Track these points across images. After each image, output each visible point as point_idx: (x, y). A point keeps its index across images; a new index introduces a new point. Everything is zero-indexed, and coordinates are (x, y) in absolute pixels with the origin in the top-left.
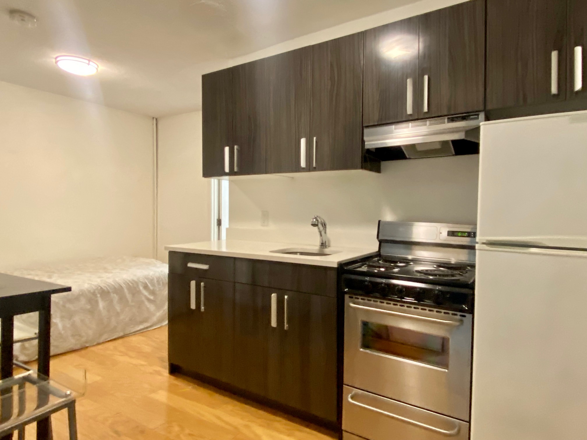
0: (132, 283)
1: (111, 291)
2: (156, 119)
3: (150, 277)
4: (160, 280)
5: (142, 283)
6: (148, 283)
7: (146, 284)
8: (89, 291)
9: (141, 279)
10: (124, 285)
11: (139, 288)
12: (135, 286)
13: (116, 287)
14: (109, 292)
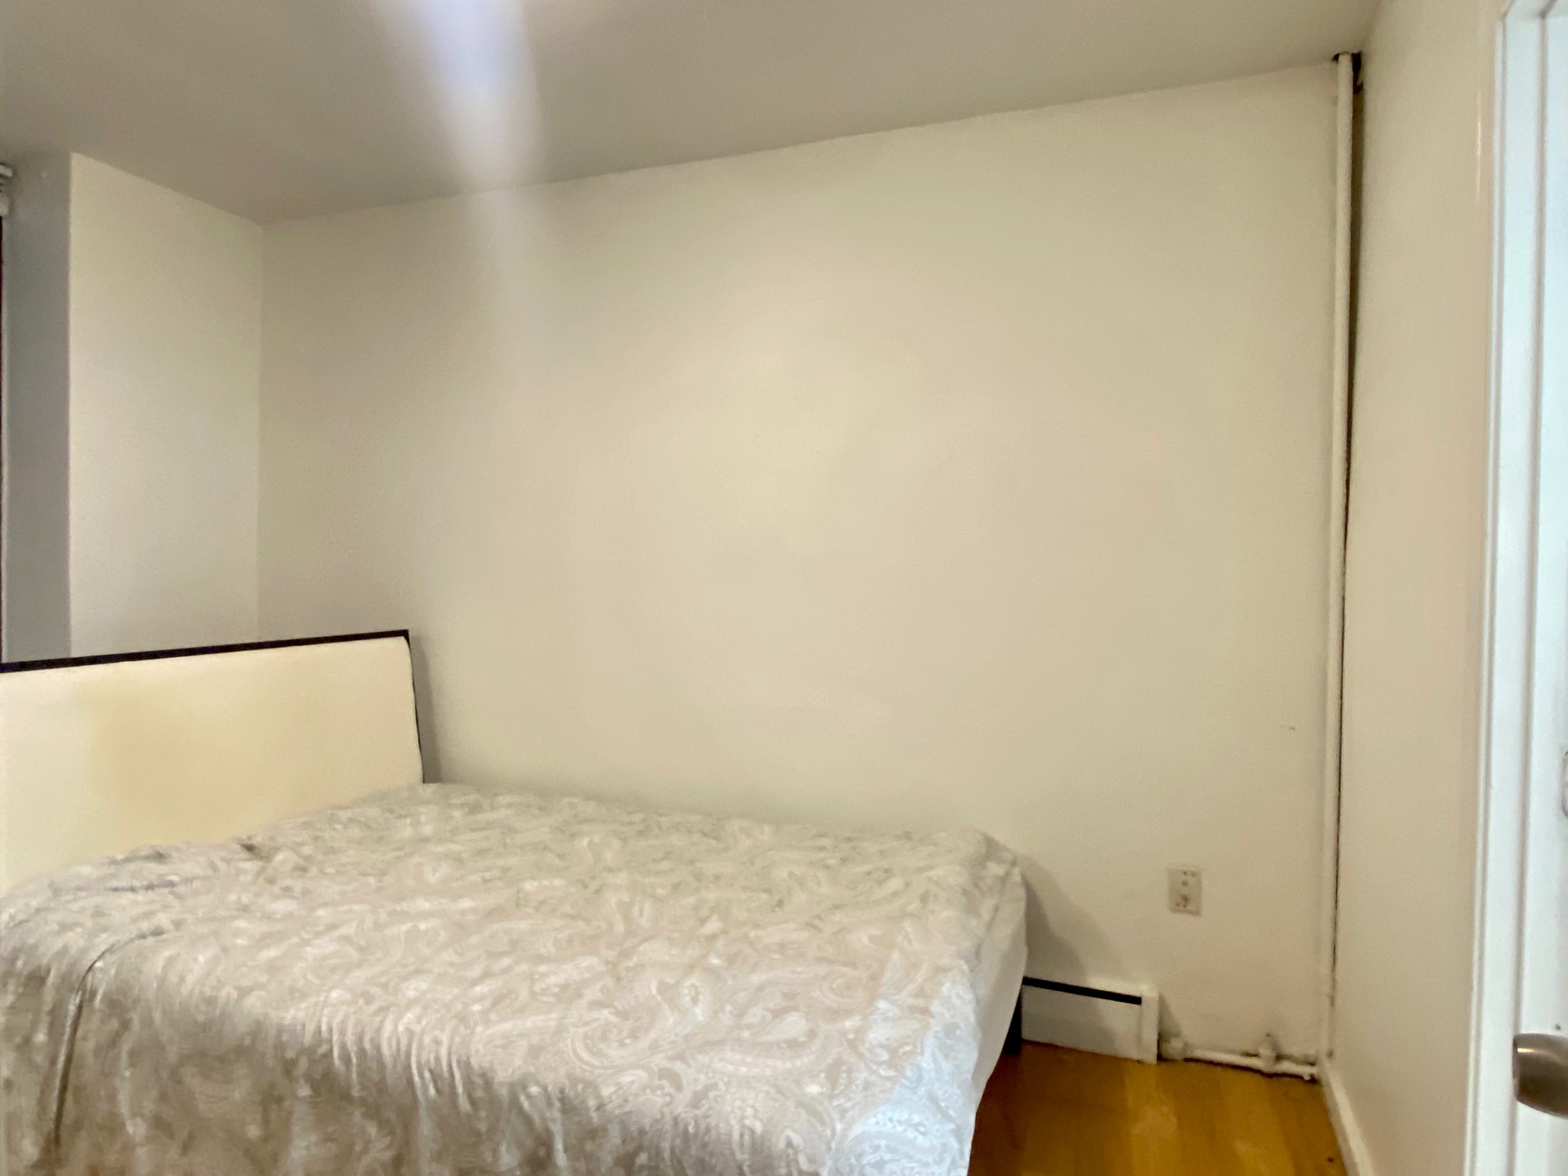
0: (473, 1102)
1: (356, 1093)
2: (1357, 61)
3: (592, 1103)
4: (642, 1158)
5: (527, 1120)
6: (559, 1146)
7: (545, 1142)
8: (280, 1047)
9: (534, 1090)
10: (432, 1091)
11: (495, 1152)
12: (483, 1127)
13: (390, 1080)
14: (345, 1096)
